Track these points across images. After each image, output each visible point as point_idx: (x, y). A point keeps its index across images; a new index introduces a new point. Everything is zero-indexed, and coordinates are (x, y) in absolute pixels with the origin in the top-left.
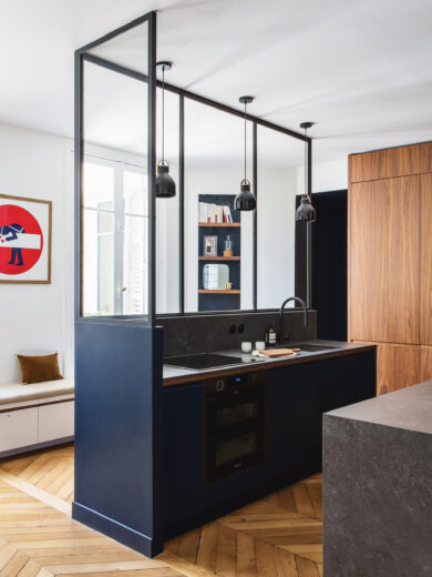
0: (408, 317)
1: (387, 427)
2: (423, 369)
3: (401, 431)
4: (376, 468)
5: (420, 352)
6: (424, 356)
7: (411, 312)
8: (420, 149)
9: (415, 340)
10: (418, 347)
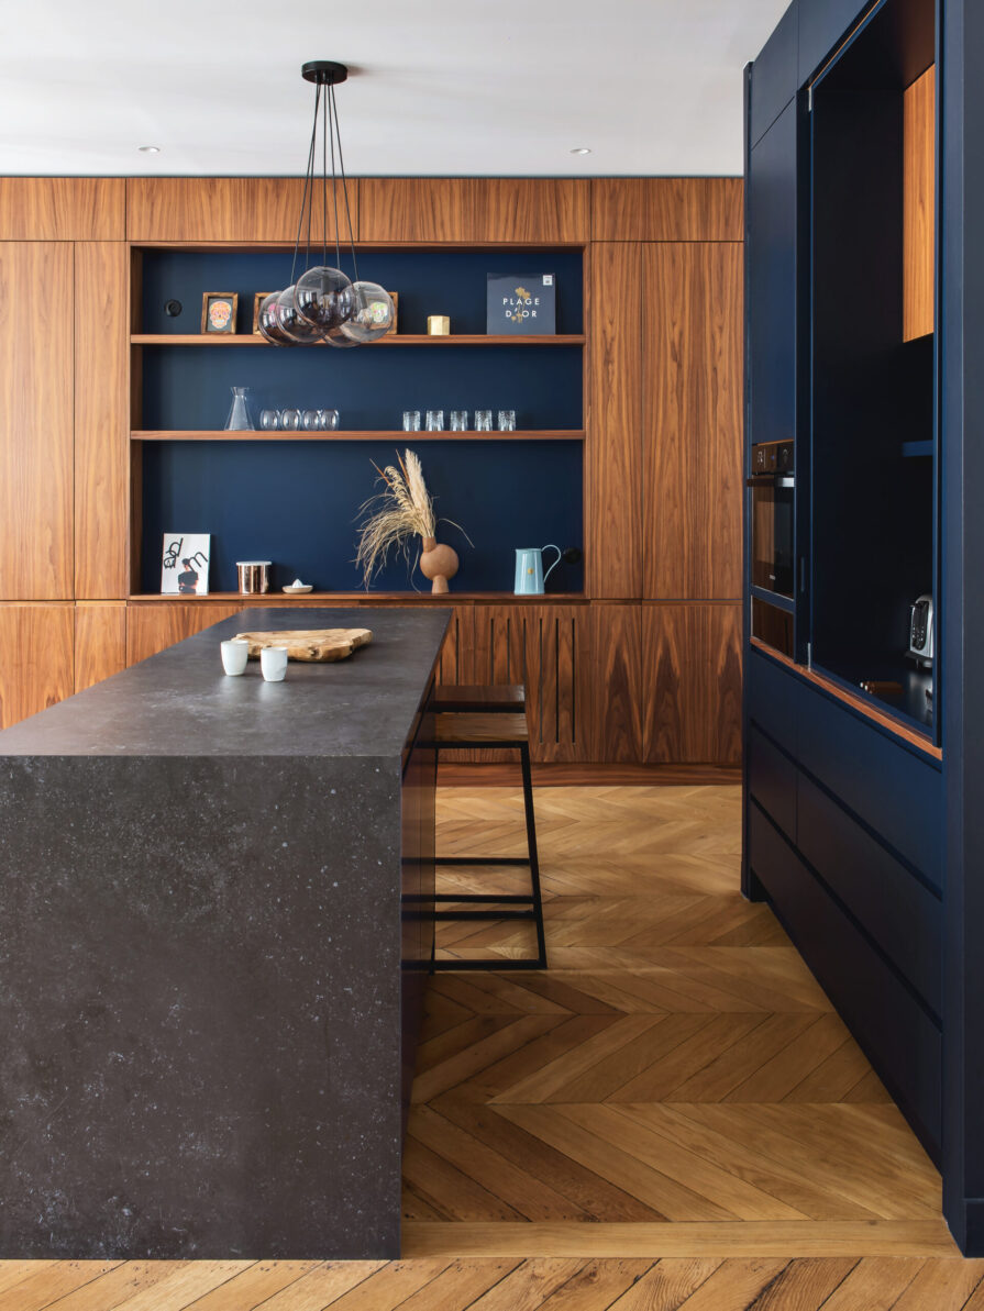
0: (49, 542)
1: (95, 759)
2: (80, 651)
3: (124, 761)
4: (74, 844)
5: (75, 615)
6: (82, 622)
7: (54, 531)
8: (75, 187)
9: (65, 593)
10: (71, 605)
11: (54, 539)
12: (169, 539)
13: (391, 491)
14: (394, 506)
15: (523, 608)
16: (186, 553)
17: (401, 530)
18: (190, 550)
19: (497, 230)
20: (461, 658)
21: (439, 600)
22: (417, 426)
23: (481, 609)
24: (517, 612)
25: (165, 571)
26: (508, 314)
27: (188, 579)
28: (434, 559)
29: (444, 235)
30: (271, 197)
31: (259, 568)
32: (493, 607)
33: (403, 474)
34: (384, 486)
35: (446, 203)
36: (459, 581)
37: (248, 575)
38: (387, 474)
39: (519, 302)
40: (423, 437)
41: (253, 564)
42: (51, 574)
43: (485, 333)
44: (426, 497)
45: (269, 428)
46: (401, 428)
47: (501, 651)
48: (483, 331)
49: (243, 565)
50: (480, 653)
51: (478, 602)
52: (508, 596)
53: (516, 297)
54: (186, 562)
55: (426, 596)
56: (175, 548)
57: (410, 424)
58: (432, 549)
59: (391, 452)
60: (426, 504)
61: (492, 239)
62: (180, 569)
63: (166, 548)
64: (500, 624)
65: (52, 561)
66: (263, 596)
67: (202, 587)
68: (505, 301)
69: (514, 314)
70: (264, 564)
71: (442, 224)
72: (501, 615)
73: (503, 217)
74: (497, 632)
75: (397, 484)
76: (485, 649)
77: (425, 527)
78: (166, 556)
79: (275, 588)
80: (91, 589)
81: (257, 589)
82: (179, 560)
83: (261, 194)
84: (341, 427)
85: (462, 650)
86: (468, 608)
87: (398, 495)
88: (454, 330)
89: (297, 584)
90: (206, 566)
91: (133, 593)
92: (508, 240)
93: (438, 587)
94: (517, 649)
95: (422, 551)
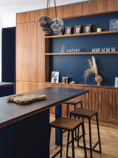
6: (38, 86)
8: (37, 12)
9: (36, 81)
10: (37, 83)
11: (34, 72)
12: (53, 72)
13: (89, 64)
14: (90, 67)
15: (115, 90)
16: (55, 75)
17: (91, 72)
18: (56, 74)
19: (110, 8)
20: (102, 100)
21: (98, 87)
22: (95, 51)
23: (106, 90)
24: (114, 91)
25: (52, 78)
26: (114, 27)
27: (55, 80)
28: (98, 78)
29: (99, 11)
30: (67, 9)
31: (66, 79)
32: (109, 89)
33: (92, 61)
34: (88, 63)
35: (99, 4)
36: (103, 83)
37: (64, 80)
38: (89, 61)
39: (116, 24)
40: (96, 53)
41: (65, 78)
42: (34, 78)
43: (109, 31)
44: (96, 65)
45: (68, 52)
46: (91, 52)
47: (111, 99)
48: (109, 30)
49: (63, 78)
50: (106, 99)
51: (106, 88)
52: (113, 87)
53: (116, 23)
54: (55, 77)
55: (96, 86)
56: (54, 74)
57: (94, 51)
58: (97, 76)
59: (89, 56)
60: (96, 67)
61: (109, 10)
62: (54, 78)
63: (52, 74)
64: (111, 93)
65: (34, 75)
66: (67, 84)
67: (57, 81)
68: (113, 24)
69: (115, 27)
70: (67, 78)
71: (98, 9)
72: (111, 91)
73: (111, 5)
74: (110, 95)
75: (90, 63)
76: (107, 98)
77: (96, 72)
78: (52, 75)
79: (69, 82)
80: (40, 81)
81: (66, 82)
82: (54, 76)
83: (65, 8)
84: (80, 52)
85: (102, 98)
86: (104, 89)
87: (90, 65)
88: (102, 31)
89: (73, 82)
90: (58, 77)
91: (45, 82)
92: (112, 10)
93: (98, 84)
94: (114, 99)
95: (95, 77)
